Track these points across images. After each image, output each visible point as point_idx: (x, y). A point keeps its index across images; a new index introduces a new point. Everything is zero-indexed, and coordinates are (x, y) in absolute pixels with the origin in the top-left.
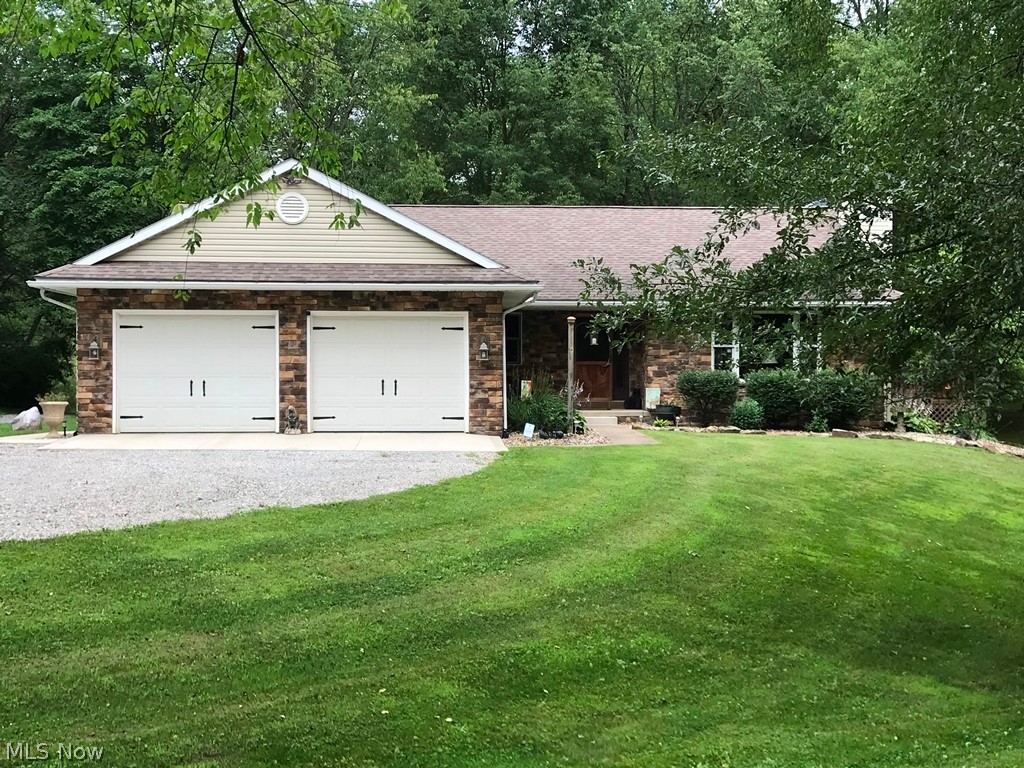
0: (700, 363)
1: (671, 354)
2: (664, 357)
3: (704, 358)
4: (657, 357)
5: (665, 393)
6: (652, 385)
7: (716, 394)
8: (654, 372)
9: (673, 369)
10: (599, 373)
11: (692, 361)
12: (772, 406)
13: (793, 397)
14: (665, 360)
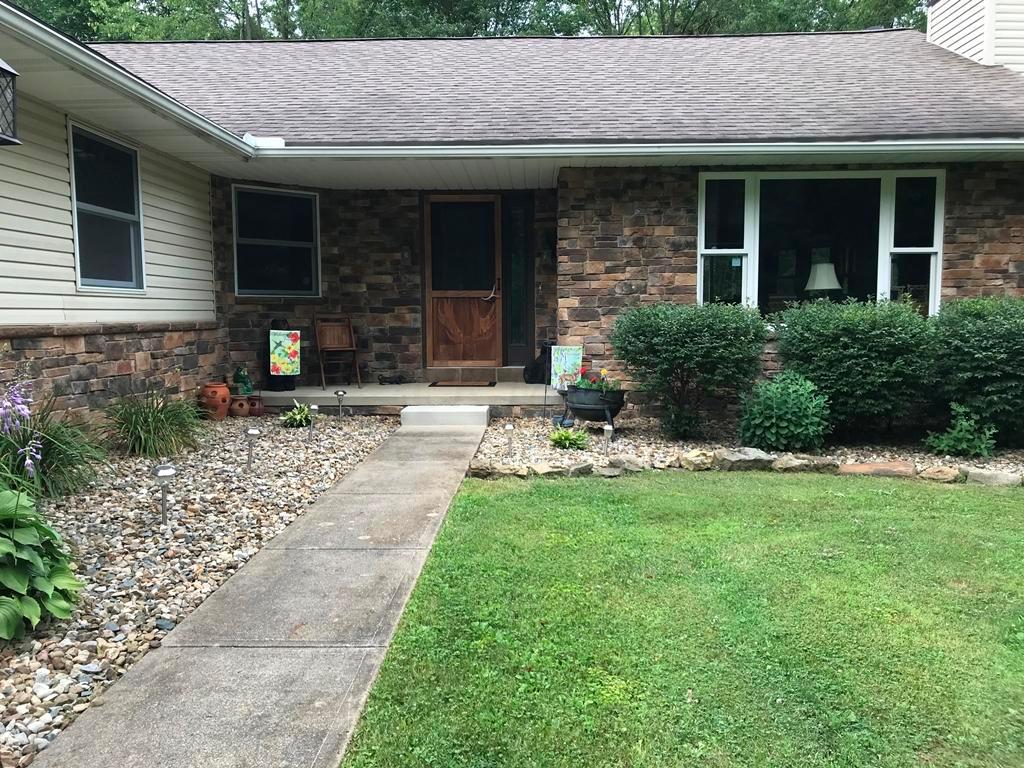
0: (671, 290)
1: (608, 271)
2: (594, 276)
3: (680, 279)
4: (578, 278)
5: (595, 356)
6: (569, 338)
7: (709, 365)
8: (573, 311)
9: (611, 303)
10: (476, 313)
11: (654, 282)
12: (851, 395)
13: (908, 371)
14: (594, 285)
